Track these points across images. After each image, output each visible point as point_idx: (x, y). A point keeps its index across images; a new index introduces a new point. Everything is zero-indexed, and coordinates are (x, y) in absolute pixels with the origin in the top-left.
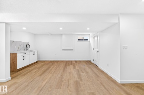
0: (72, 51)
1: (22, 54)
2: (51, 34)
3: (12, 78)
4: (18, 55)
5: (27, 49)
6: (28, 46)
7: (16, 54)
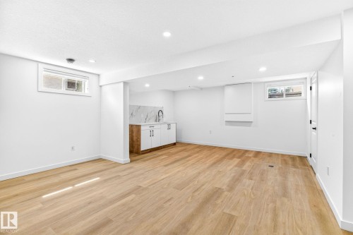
0: (250, 126)
1: (148, 127)
2: (202, 89)
3: (131, 161)
4: (142, 128)
5: (159, 120)
6: (161, 114)
7: (140, 126)
